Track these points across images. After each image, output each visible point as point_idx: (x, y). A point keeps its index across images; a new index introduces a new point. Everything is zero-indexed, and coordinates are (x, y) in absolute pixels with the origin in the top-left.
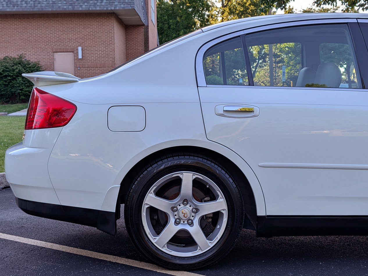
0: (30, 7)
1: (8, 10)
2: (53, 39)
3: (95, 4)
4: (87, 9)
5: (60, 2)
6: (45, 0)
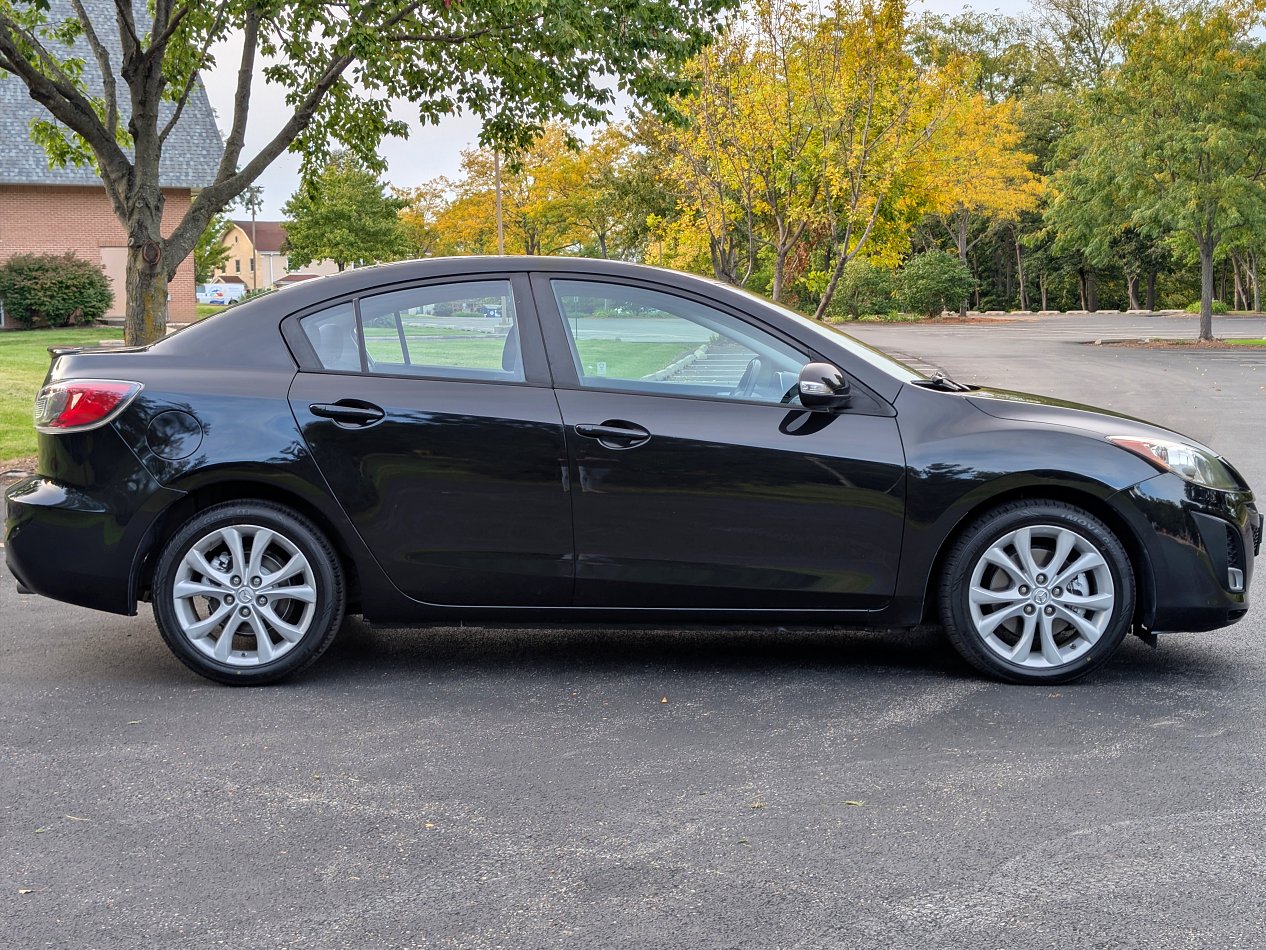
0: (81, 179)
2: (98, 226)
3: (178, 178)
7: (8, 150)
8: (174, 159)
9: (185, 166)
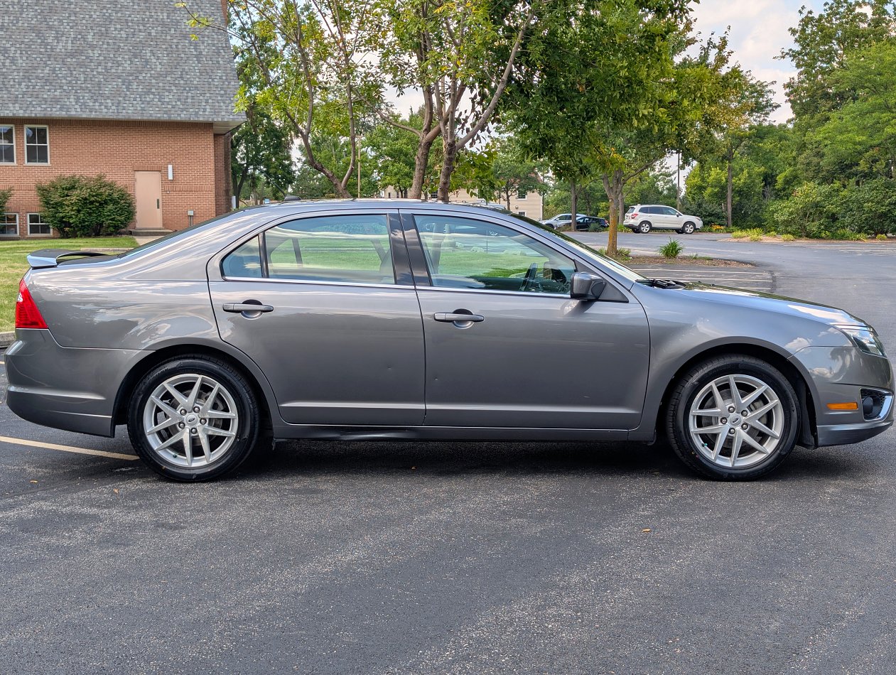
0: (113, 114)
1: (84, 116)
2: (133, 154)
4: (187, 119)
5: (151, 109)
6: (131, 105)
7: (53, 91)
8: (195, 98)
9: (204, 104)
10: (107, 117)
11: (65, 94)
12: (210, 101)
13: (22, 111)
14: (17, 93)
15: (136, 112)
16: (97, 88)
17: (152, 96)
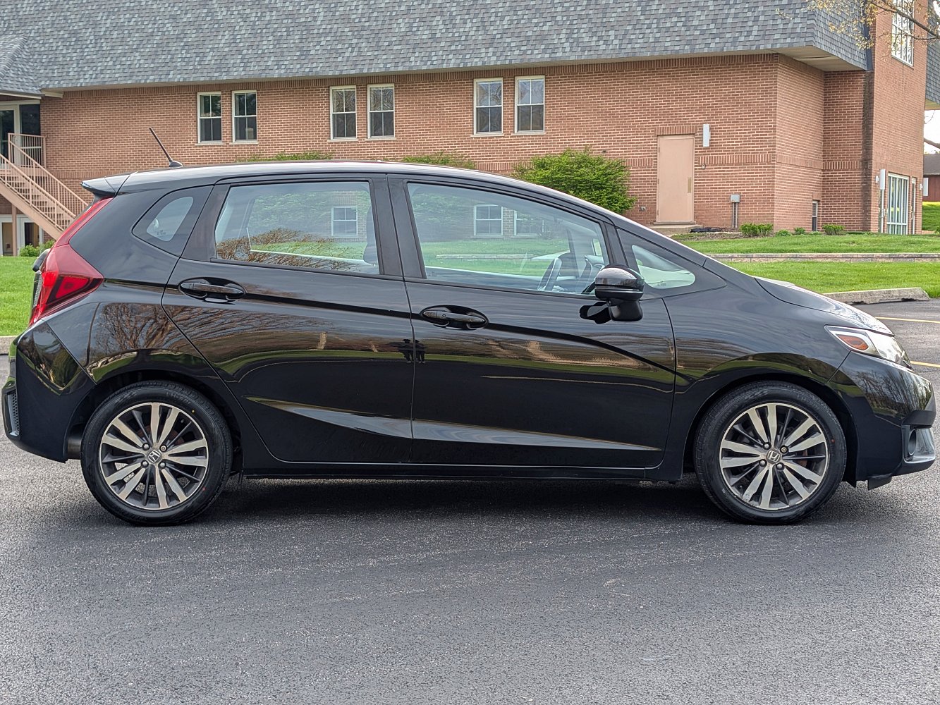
2: (656, 110)
3: (735, 40)
4: (719, 50)
5: (668, 39)
6: (641, 36)
7: (541, 24)
8: (740, 15)
9: (750, 24)
10: (603, 57)
11: (556, 27)
12: (762, 18)
13: (495, 58)
14: (495, 32)
15: (646, 45)
16: (601, 15)
17: (675, 19)
